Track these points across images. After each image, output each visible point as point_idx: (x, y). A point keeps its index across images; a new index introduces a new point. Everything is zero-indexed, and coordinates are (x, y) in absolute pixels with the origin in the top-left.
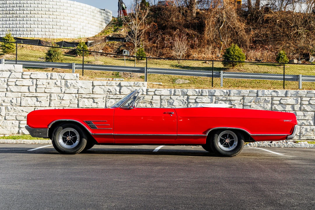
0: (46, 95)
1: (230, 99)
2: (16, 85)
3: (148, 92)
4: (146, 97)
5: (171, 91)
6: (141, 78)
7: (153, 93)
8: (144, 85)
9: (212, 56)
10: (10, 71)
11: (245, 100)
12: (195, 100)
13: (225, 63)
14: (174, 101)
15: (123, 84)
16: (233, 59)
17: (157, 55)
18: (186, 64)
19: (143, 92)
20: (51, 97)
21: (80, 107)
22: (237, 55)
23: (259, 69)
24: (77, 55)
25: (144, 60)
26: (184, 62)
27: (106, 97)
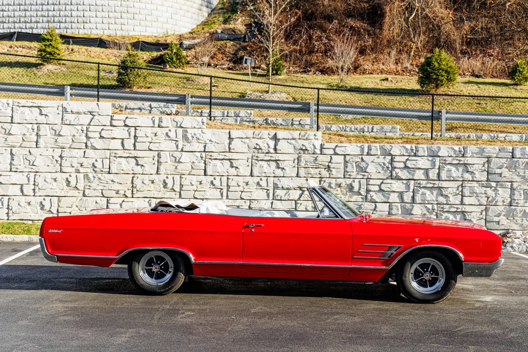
0: (151, 154)
1: (466, 162)
2: (102, 137)
3: (323, 150)
5: (363, 148)
7: (332, 152)
8: (316, 137)
9: (396, 68)
10: (91, 113)
11: (492, 164)
12: (405, 163)
13: (422, 82)
14: (368, 164)
15: (281, 134)
16: (437, 75)
17: (300, 66)
18: (353, 82)
19: (315, 150)
20: (160, 157)
21: (209, 174)
22: (445, 68)
23: (480, 92)
24: (166, 66)
25: (280, 75)
26: (349, 78)
27: (252, 157)
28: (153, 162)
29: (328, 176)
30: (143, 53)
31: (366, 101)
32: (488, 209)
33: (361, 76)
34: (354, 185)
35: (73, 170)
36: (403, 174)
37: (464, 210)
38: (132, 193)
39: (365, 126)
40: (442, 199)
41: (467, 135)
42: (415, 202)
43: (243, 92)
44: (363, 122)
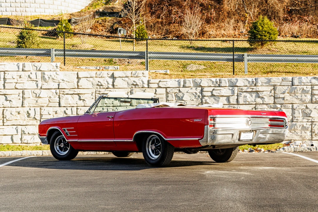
0: (17, 92)
1: (257, 90)
3: (149, 84)
4: (148, 91)
5: (180, 82)
6: (142, 64)
7: (156, 86)
8: (144, 75)
9: (234, 33)
11: (277, 90)
12: (212, 92)
14: (184, 94)
15: (117, 73)
16: (261, 36)
17: (161, 34)
19: (144, 85)
20: (24, 94)
21: (62, 106)
22: (268, 30)
23: (296, 48)
24: (58, 37)
27: (96, 92)
28: (19, 98)
30: (42, 27)
36: (211, 101)
38: (3, 122)
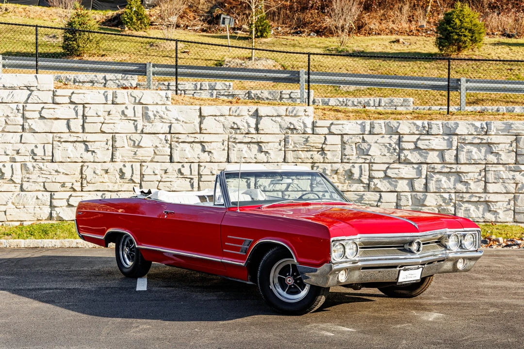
0: (104, 137)
1: (489, 141)
2: (42, 118)
3: (315, 128)
4: (313, 139)
5: (364, 126)
7: (326, 131)
8: (307, 114)
9: (410, 27)
10: (28, 88)
11: (521, 143)
12: (415, 143)
13: (440, 44)
14: (371, 146)
15: (264, 110)
16: (459, 35)
17: (291, 25)
18: (356, 44)
19: (306, 129)
20: (116, 141)
21: (175, 160)
22: (469, 26)
23: (512, 55)
24: (125, 28)
25: (266, 37)
26: (352, 40)
27: (228, 139)
28: (107, 147)
29: (322, 161)
30: (96, 12)
31: (373, 68)
32: (517, 197)
33: (366, 37)
34: (354, 171)
35: (7, 158)
36: (414, 157)
37: (487, 199)
38: (82, 186)
39: (370, 100)
40: (460, 187)
41: (495, 108)
42: (428, 191)
43: (220, 59)
44: (368, 94)
